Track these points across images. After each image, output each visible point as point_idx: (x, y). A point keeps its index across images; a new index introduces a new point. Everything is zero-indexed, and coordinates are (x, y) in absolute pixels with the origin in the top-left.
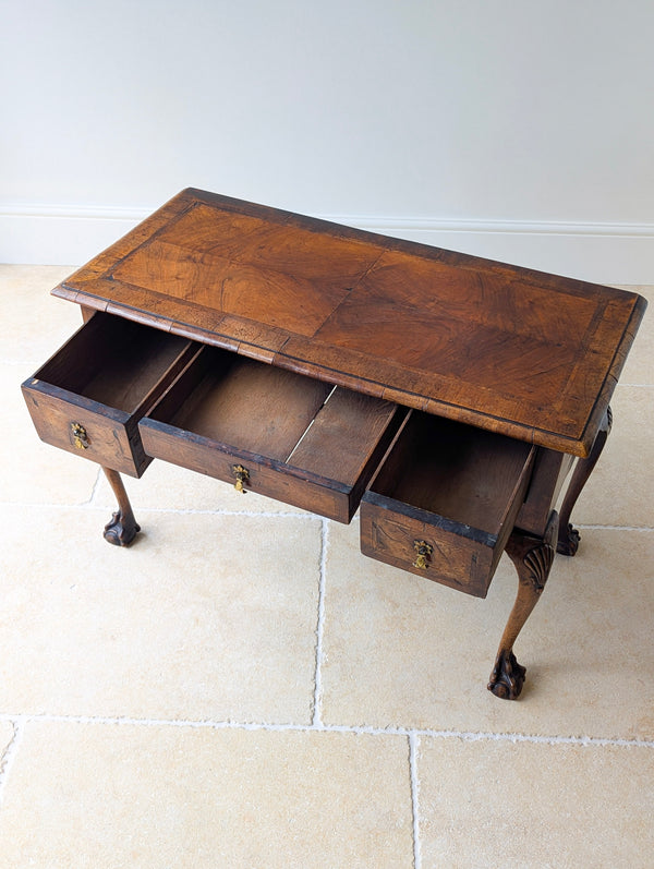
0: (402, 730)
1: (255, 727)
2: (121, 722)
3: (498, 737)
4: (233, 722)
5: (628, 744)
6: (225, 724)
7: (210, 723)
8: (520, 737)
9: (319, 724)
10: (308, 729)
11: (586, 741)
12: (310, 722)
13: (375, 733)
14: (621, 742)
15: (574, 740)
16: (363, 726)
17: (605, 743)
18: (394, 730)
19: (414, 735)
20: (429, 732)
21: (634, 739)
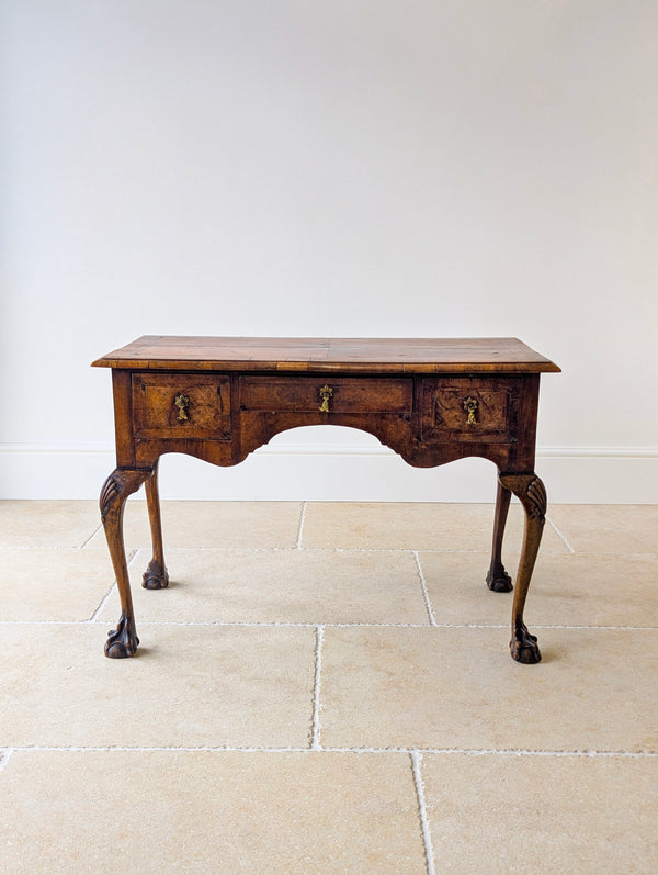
0: (404, 750)
1: (250, 750)
2: (112, 750)
3: (502, 752)
4: (228, 749)
5: (636, 756)
6: (221, 749)
7: (205, 749)
8: (525, 752)
9: (317, 746)
10: (307, 751)
11: (592, 754)
12: (308, 746)
13: (375, 752)
14: (627, 754)
15: (579, 753)
16: (363, 747)
17: (611, 755)
18: (395, 750)
19: (418, 756)
21: (640, 752)
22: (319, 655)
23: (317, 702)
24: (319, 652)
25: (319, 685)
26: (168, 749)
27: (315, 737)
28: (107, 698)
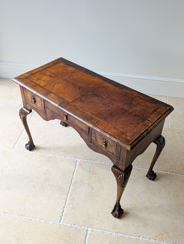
0: (86, 228)
1: (43, 221)
2: (5, 214)
3: (114, 233)
4: (37, 219)
5: (154, 241)
6: (35, 219)
7: (31, 218)
8: (121, 235)
9: (62, 223)
10: (58, 223)
11: (141, 238)
12: (59, 221)
13: (78, 227)
14: (151, 240)
15: (137, 238)
16: (75, 225)
17: (146, 240)
18: (83, 227)
19: (89, 229)
20: (94, 229)
21: (156, 240)
22: (74, 176)
23: (67, 199)
24: (74, 174)
25: (70, 191)
26: (20, 217)
27: (63, 217)
28: (9, 189)
